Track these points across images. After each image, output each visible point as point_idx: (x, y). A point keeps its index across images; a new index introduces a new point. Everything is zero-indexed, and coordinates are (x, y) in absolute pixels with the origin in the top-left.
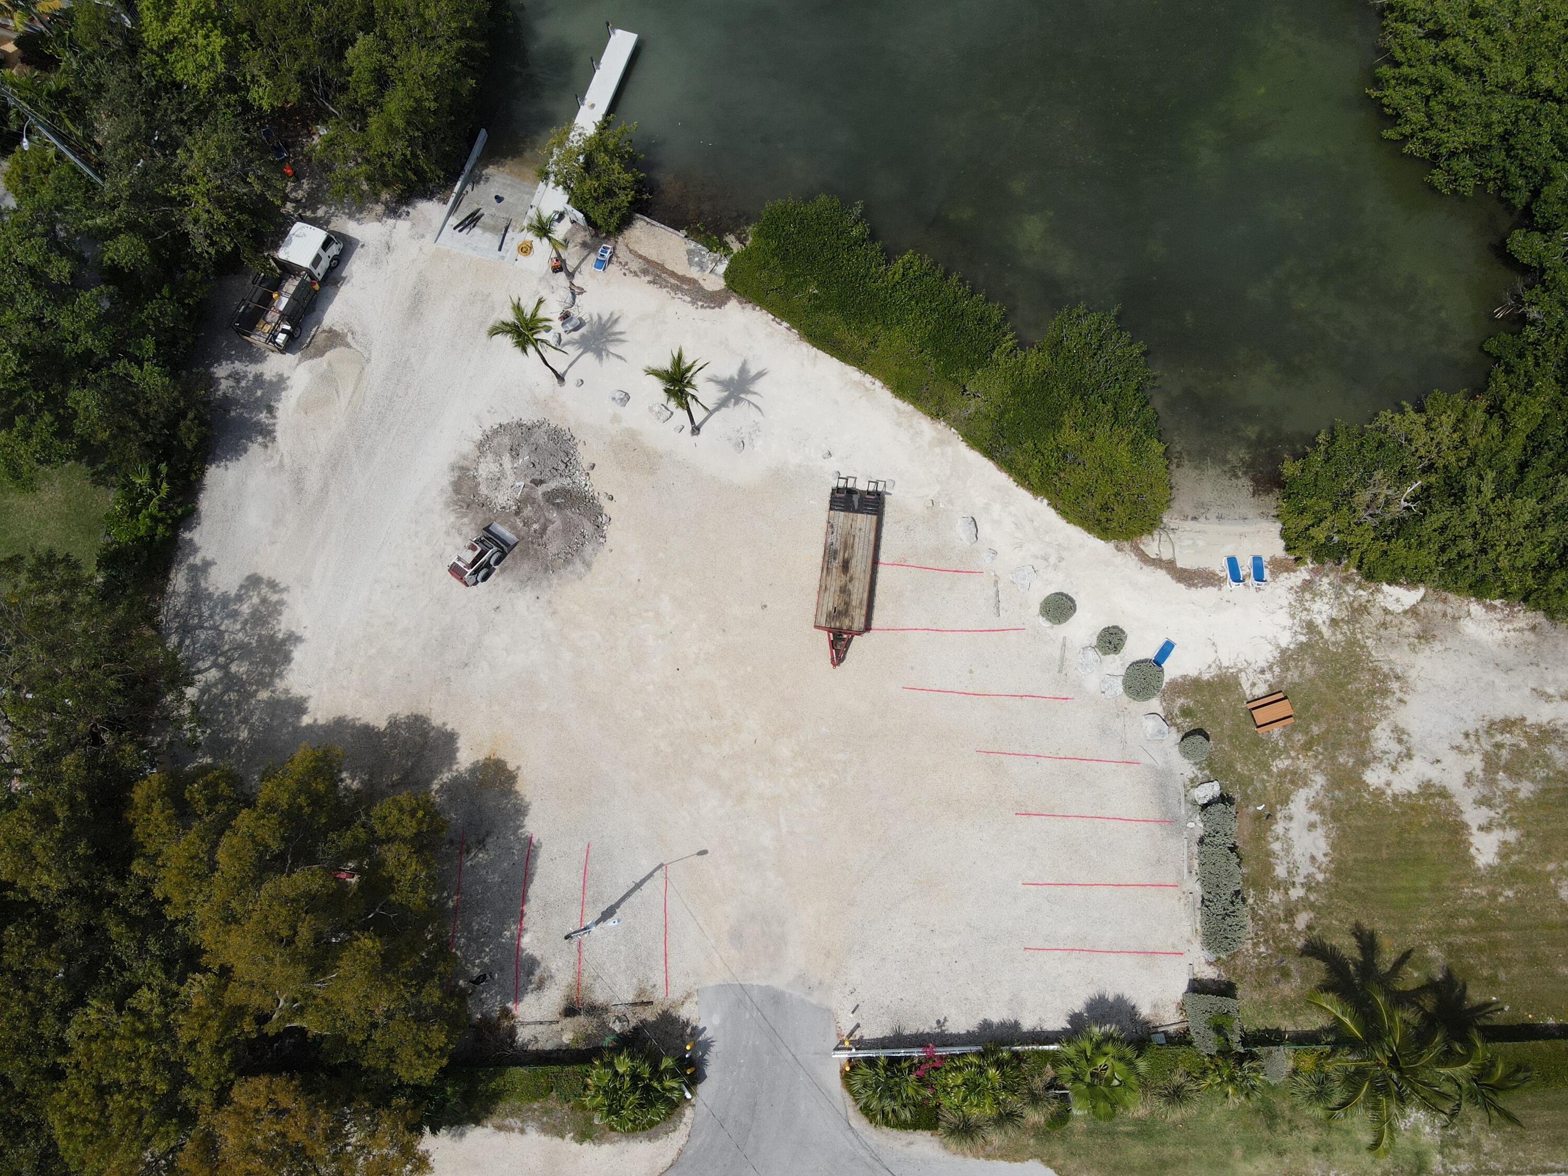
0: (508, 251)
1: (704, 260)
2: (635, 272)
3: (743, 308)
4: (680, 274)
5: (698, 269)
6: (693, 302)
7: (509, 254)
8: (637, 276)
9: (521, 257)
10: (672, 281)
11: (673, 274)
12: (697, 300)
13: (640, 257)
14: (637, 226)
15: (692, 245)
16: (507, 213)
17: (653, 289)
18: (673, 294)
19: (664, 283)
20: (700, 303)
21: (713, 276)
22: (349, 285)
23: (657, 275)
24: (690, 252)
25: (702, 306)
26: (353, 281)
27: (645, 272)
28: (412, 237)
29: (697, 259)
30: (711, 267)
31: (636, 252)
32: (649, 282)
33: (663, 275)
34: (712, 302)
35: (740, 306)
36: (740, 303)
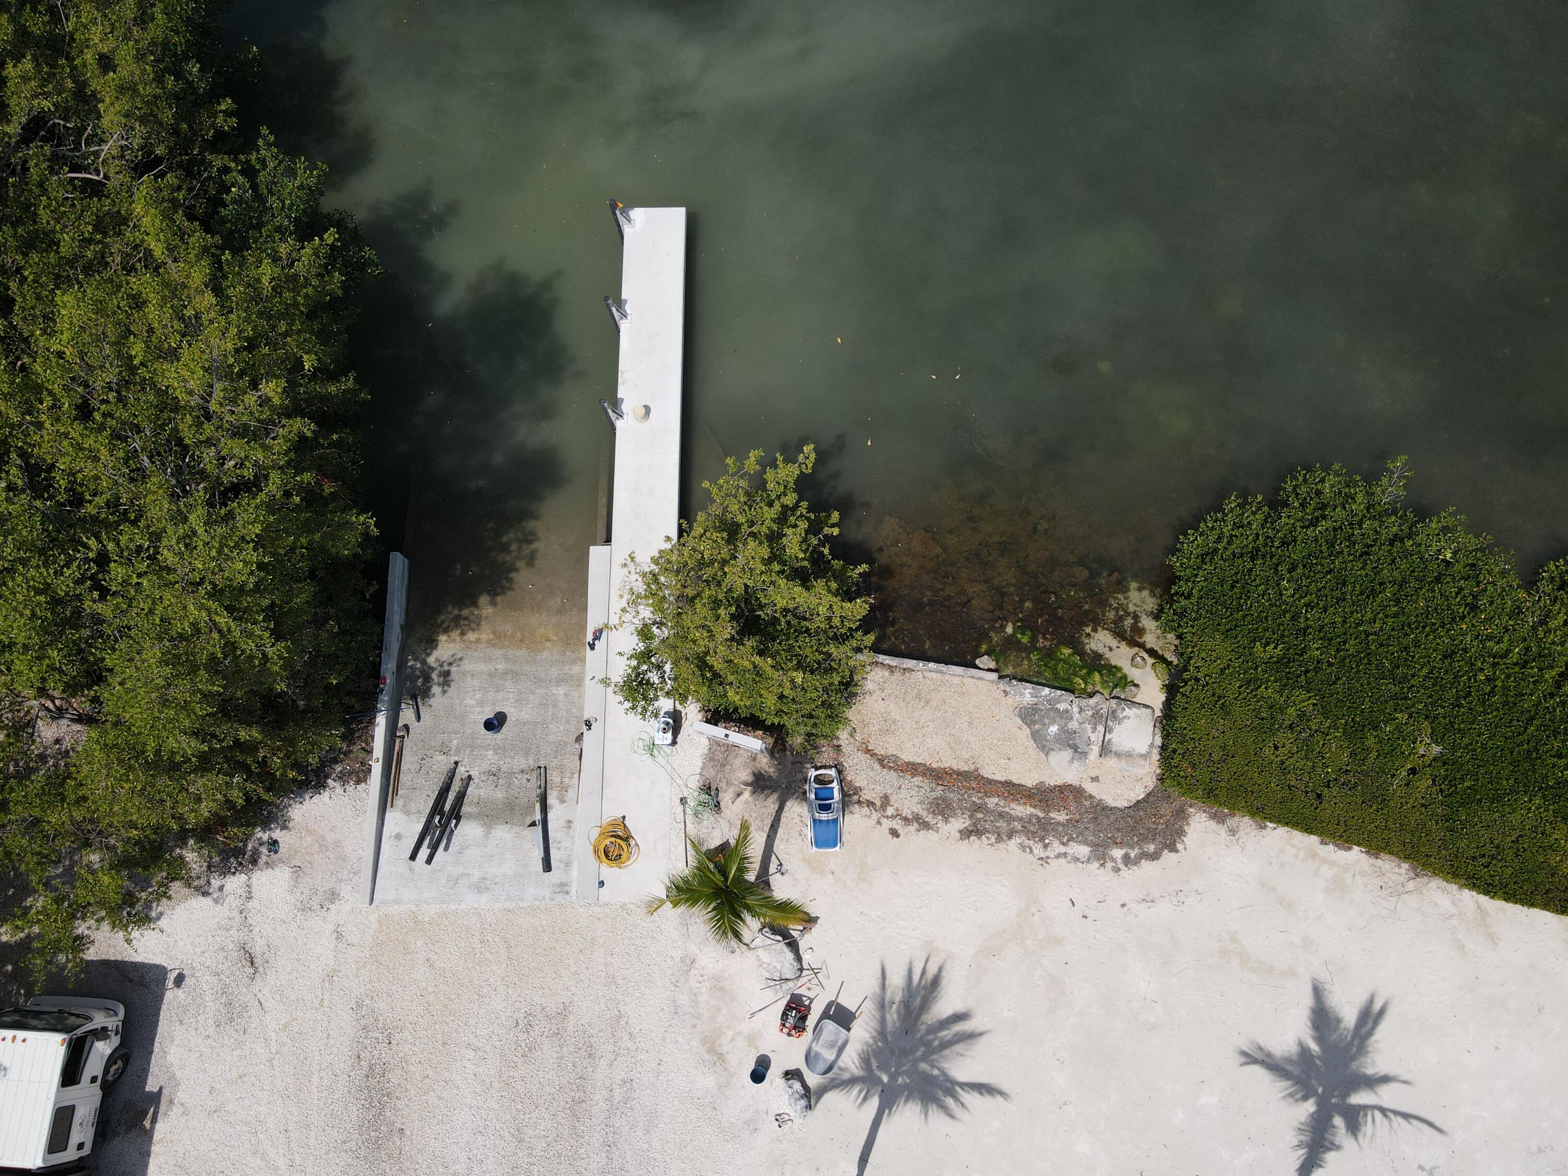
0: (568, 864)
1: (1073, 725)
2: (917, 818)
3: (1233, 832)
4: (1030, 783)
5: (1067, 754)
6: (1100, 855)
7: (574, 871)
8: (926, 826)
9: (608, 871)
10: (1021, 810)
11: (1012, 790)
12: (1106, 846)
13: (912, 769)
14: (869, 686)
15: (1027, 694)
16: (527, 753)
17: (979, 848)
18: (1038, 849)
19: (1001, 824)
20: (1118, 853)
21: (1111, 762)
22: (175, 1112)
23: (979, 808)
24: (1029, 715)
25: (1127, 859)
26: (182, 1096)
27: (942, 809)
28: (305, 908)
29: (1054, 729)
30: (1096, 737)
31: (896, 759)
32: (966, 834)
33: (992, 802)
34: (1143, 839)
35: (1222, 830)
36: (1218, 818)
